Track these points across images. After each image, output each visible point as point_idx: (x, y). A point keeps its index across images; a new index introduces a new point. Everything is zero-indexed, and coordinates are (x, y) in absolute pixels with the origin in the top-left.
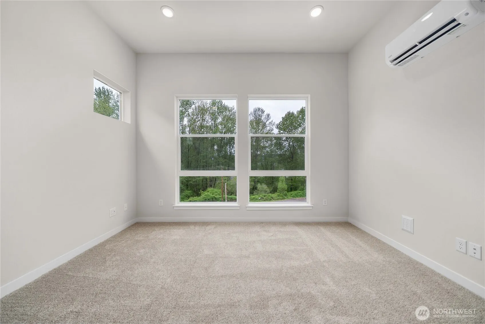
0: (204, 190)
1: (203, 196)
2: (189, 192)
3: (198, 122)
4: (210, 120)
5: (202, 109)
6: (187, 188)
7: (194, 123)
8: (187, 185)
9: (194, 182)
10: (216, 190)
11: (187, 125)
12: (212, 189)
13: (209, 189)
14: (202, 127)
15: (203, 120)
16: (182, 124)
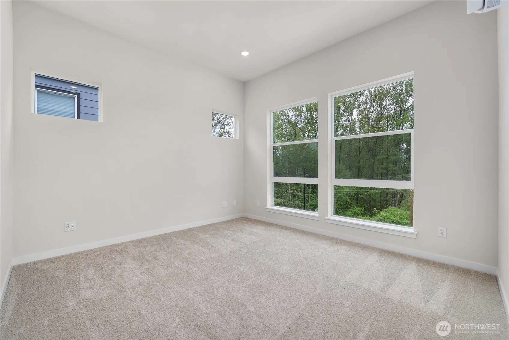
0: (382, 208)
1: (378, 216)
2: (359, 208)
3: (373, 112)
4: (392, 107)
5: (380, 93)
6: (357, 203)
7: (367, 115)
8: (357, 200)
9: (366, 196)
10: (401, 211)
11: (357, 119)
12: (396, 209)
13: (390, 209)
14: (379, 118)
15: (382, 108)
16: (350, 119)
